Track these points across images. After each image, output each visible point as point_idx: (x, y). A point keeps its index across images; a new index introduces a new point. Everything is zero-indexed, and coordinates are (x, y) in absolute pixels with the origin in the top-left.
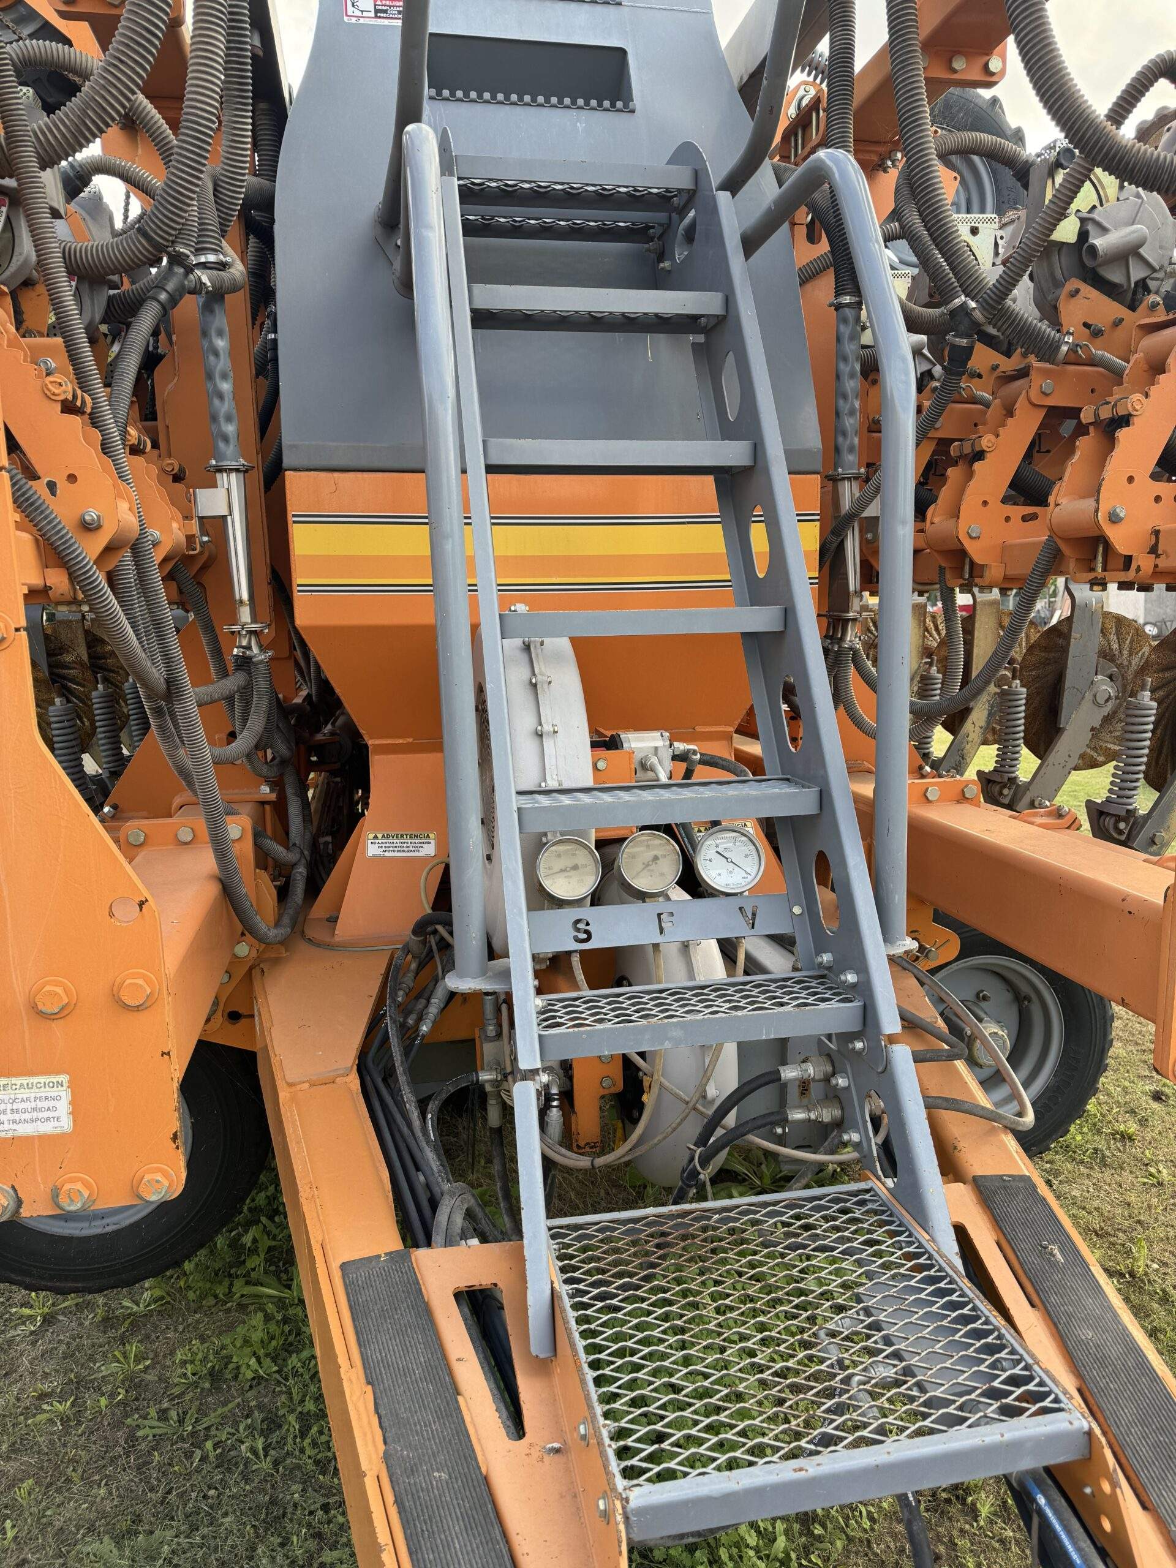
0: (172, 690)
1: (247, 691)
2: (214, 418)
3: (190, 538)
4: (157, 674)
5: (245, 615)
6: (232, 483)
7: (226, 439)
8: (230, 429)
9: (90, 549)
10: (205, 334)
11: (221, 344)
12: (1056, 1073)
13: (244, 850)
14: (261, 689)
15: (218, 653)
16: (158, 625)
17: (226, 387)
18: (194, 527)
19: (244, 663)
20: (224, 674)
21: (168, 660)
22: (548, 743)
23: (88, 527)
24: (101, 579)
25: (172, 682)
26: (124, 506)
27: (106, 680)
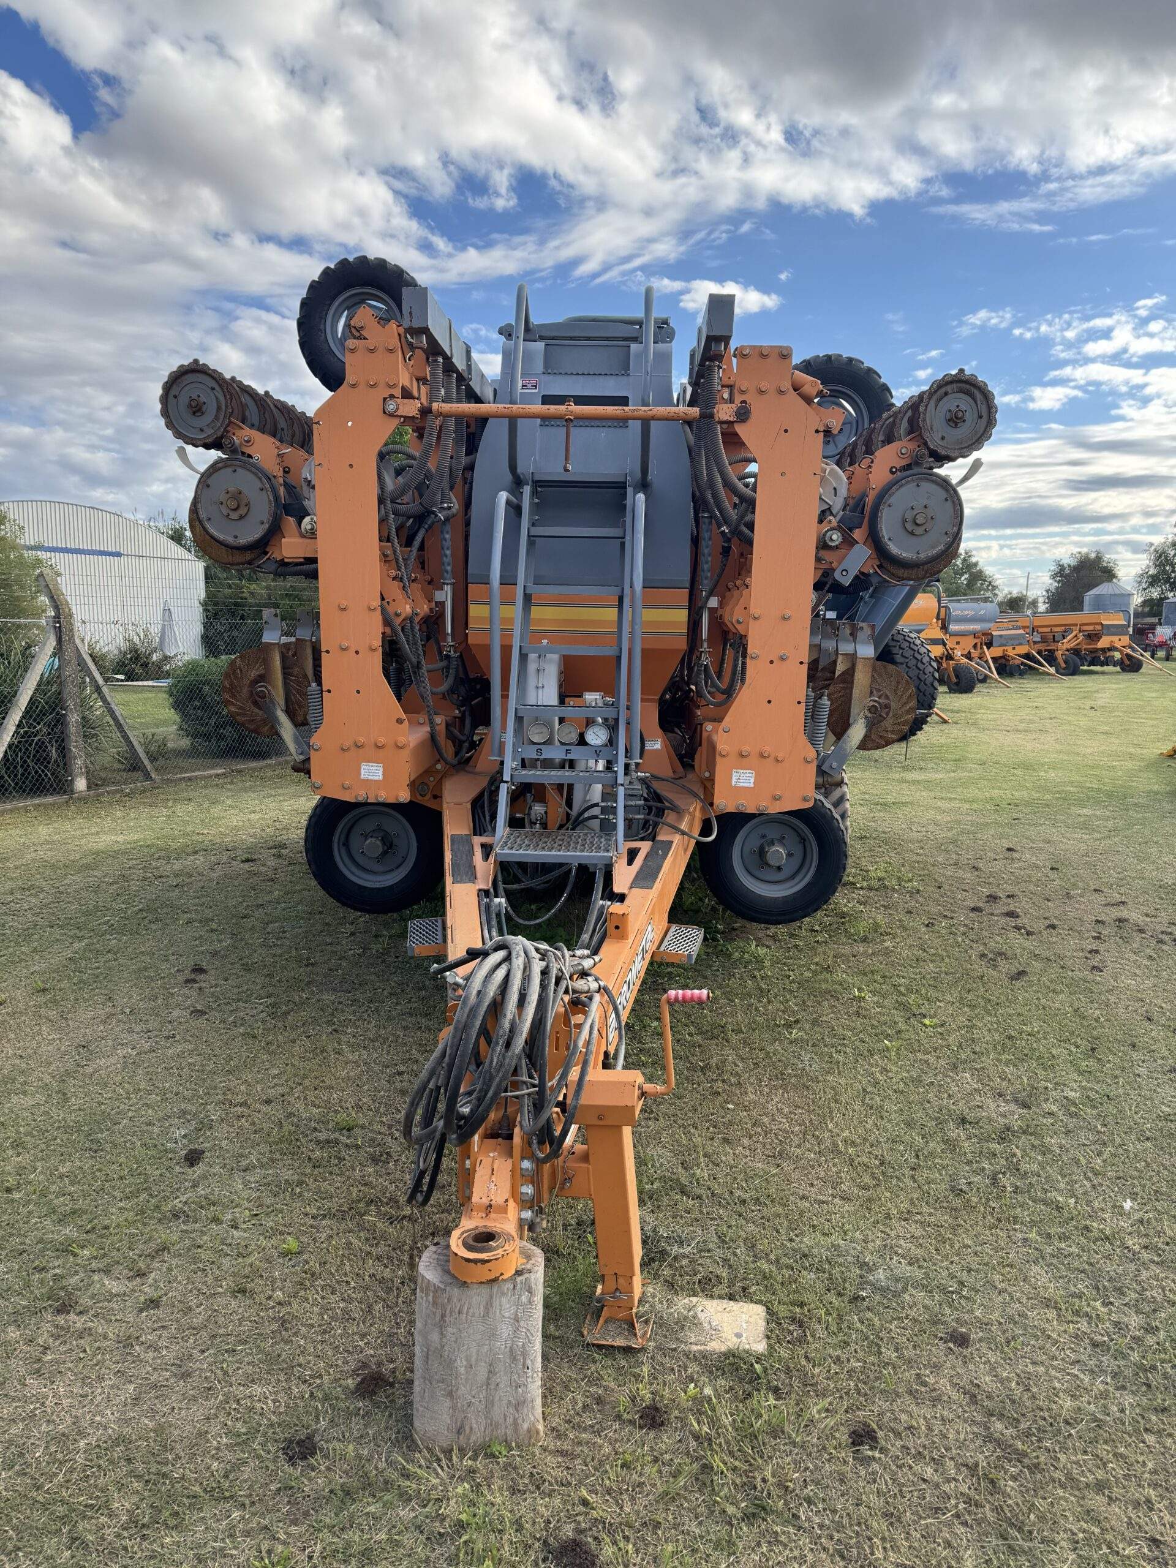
0: (419, 665)
1: (448, 667)
2: (443, 564)
3: (431, 610)
4: (414, 659)
5: (449, 639)
6: (448, 589)
7: (447, 572)
8: (449, 568)
9: (397, 622)
10: (442, 532)
11: (447, 536)
12: (814, 876)
13: (441, 729)
14: (453, 667)
15: (440, 653)
16: (416, 644)
17: (448, 552)
18: (433, 605)
19: (448, 657)
20: (441, 660)
21: (418, 655)
22: (540, 691)
23: (397, 615)
24: (399, 629)
25: (419, 662)
26: (408, 606)
27: (397, 662)
